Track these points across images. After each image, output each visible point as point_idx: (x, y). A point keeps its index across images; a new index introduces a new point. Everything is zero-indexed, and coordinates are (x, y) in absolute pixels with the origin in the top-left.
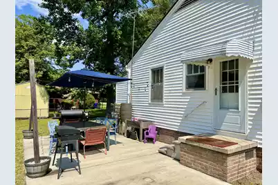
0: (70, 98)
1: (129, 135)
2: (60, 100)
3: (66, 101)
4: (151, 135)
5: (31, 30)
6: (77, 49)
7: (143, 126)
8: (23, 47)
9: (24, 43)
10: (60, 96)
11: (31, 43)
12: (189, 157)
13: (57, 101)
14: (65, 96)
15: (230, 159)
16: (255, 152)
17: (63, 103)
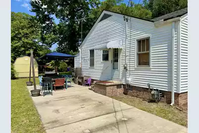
0: (50, 65)
1: (80, 83)
2: (45, 67)
3: (48, 67)
4: (89, 83)
5: (25, 23)
6: (53, 36)
7: (85, 79)
8: (21, 33)
9: (21, 31)
10: (45, 64)
11: (25, 31)
12: (97, 89)
13: (43, 67)
14: (47, 64)
15: (107, 88)
16: (122, 86)
17: (47, 68)
